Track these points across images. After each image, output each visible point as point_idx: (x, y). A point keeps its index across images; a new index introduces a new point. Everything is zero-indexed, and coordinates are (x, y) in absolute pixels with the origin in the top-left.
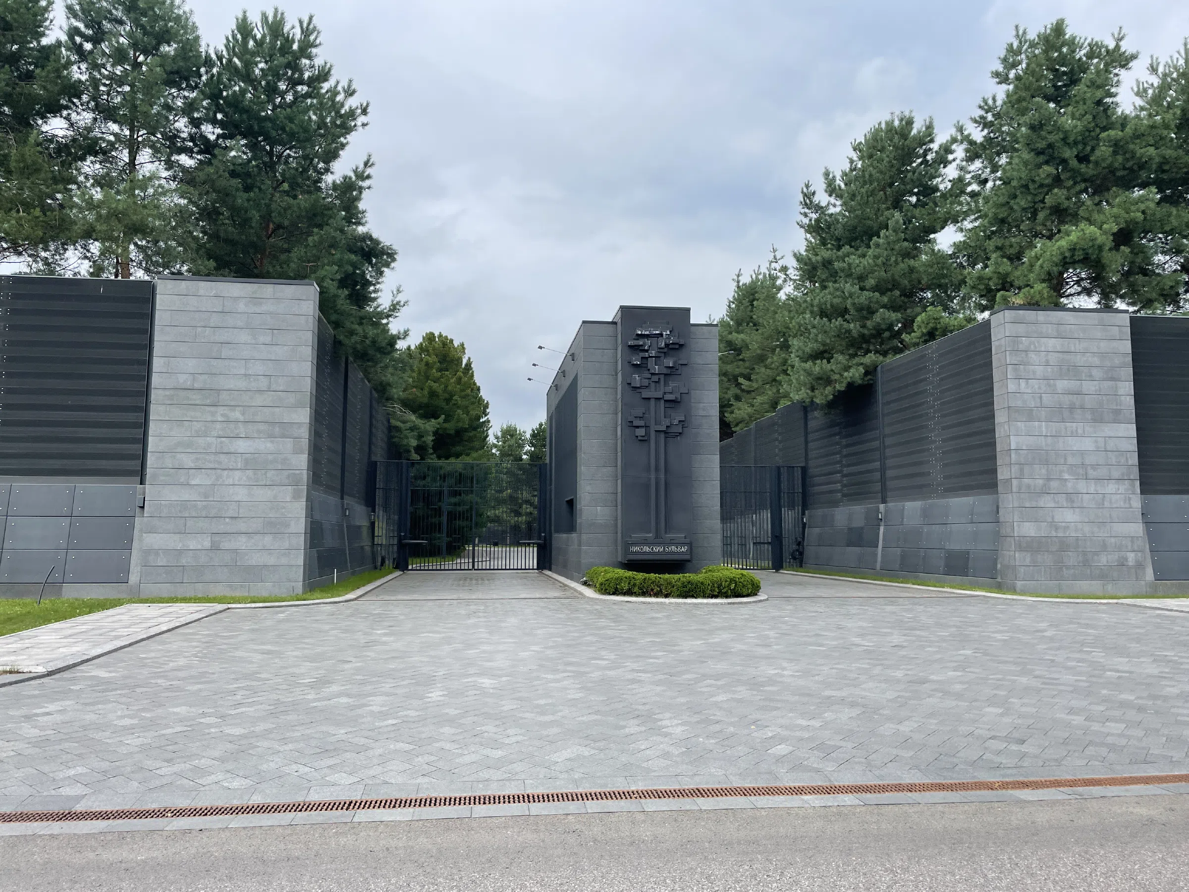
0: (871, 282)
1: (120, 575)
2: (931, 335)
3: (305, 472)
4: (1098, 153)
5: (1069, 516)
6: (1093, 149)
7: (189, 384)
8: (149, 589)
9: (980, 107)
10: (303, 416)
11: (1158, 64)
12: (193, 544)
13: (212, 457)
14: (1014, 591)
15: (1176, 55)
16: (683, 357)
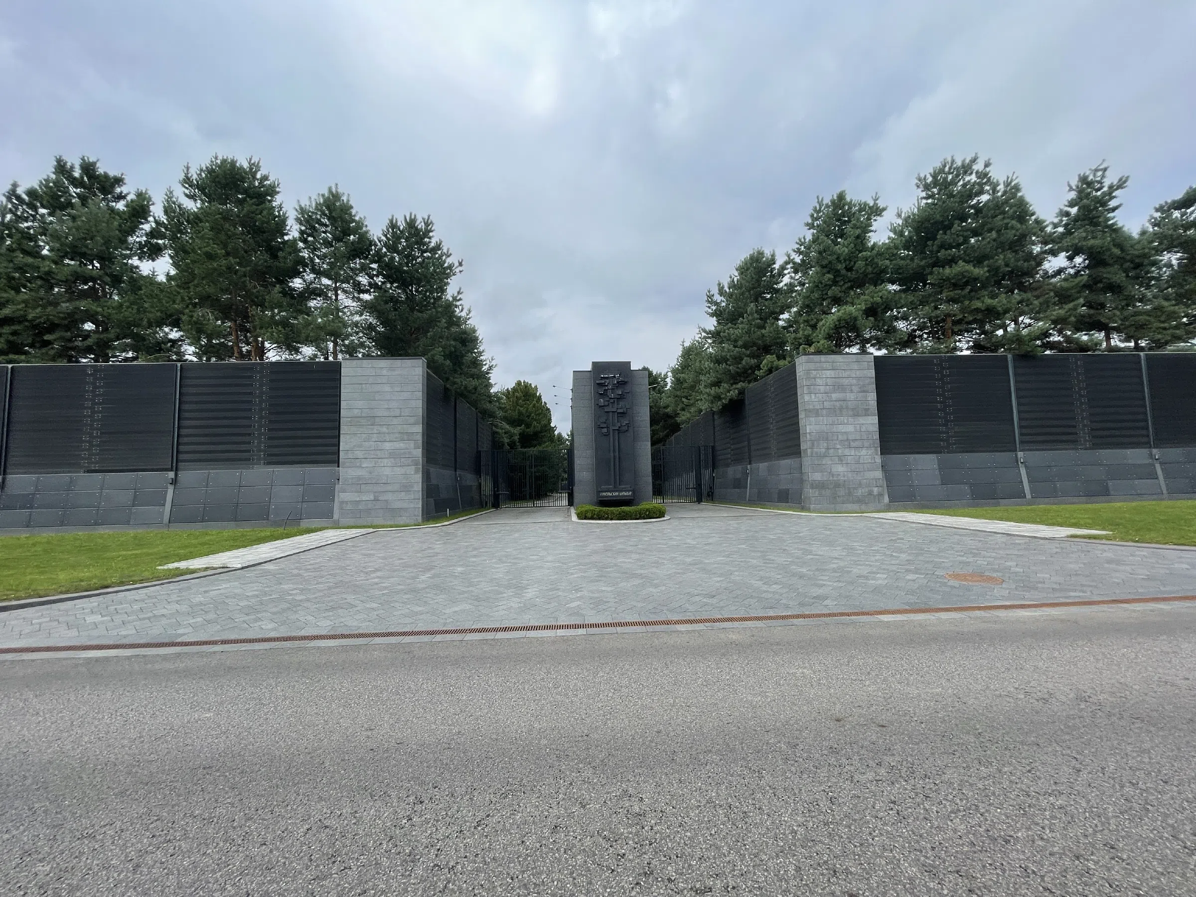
0: (740, 343)
1: (329, 514)
2: (770, 371)
3: (421, 459)
4: (857, 265)
5: (840, 469)
6: (855, 263)
7: (359, 415)
8: (343, 521)
9: (797, 243)
10: (419, 429)
11: (901, 212)
12: (364, 498)
13: (372, 452)
14: (809, 510)
15: (913, 207)
16: (628, 388)
